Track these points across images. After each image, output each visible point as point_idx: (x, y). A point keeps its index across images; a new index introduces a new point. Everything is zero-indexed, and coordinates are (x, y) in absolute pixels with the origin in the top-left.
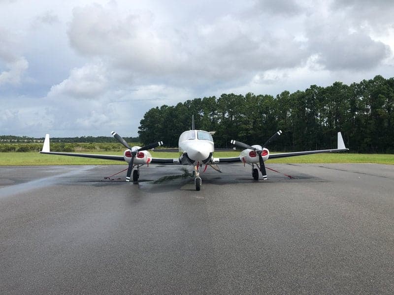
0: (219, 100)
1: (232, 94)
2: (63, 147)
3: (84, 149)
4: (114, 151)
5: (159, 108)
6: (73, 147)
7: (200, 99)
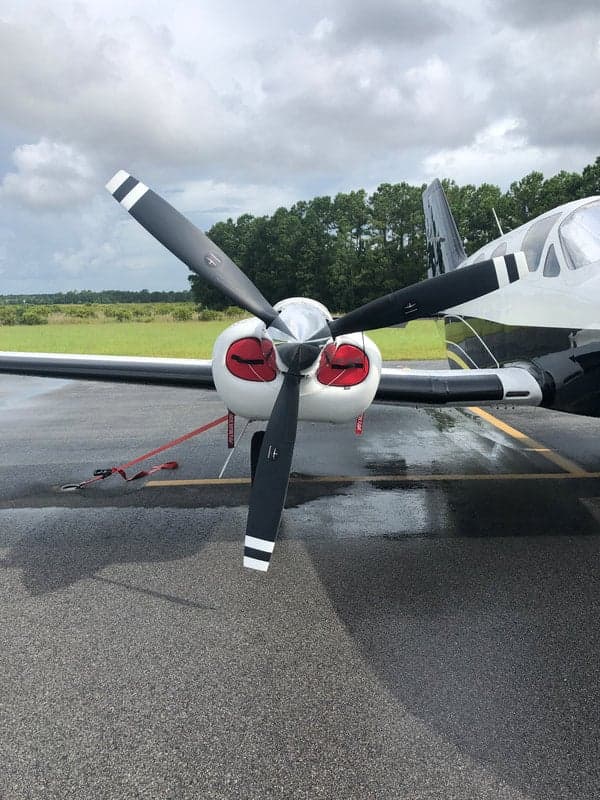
0: (374, 199)
1: (403, 185)
2: (20, 313)
3: (69, 318)
4: (138, 321)
5: (235, 222)
6: (44, 313)
7: (328, 198)
